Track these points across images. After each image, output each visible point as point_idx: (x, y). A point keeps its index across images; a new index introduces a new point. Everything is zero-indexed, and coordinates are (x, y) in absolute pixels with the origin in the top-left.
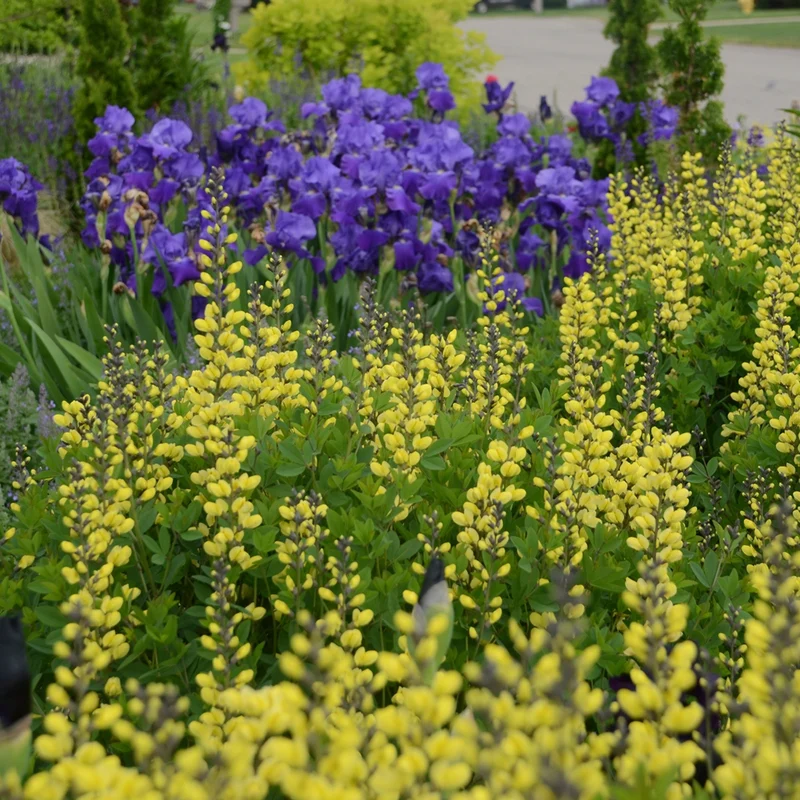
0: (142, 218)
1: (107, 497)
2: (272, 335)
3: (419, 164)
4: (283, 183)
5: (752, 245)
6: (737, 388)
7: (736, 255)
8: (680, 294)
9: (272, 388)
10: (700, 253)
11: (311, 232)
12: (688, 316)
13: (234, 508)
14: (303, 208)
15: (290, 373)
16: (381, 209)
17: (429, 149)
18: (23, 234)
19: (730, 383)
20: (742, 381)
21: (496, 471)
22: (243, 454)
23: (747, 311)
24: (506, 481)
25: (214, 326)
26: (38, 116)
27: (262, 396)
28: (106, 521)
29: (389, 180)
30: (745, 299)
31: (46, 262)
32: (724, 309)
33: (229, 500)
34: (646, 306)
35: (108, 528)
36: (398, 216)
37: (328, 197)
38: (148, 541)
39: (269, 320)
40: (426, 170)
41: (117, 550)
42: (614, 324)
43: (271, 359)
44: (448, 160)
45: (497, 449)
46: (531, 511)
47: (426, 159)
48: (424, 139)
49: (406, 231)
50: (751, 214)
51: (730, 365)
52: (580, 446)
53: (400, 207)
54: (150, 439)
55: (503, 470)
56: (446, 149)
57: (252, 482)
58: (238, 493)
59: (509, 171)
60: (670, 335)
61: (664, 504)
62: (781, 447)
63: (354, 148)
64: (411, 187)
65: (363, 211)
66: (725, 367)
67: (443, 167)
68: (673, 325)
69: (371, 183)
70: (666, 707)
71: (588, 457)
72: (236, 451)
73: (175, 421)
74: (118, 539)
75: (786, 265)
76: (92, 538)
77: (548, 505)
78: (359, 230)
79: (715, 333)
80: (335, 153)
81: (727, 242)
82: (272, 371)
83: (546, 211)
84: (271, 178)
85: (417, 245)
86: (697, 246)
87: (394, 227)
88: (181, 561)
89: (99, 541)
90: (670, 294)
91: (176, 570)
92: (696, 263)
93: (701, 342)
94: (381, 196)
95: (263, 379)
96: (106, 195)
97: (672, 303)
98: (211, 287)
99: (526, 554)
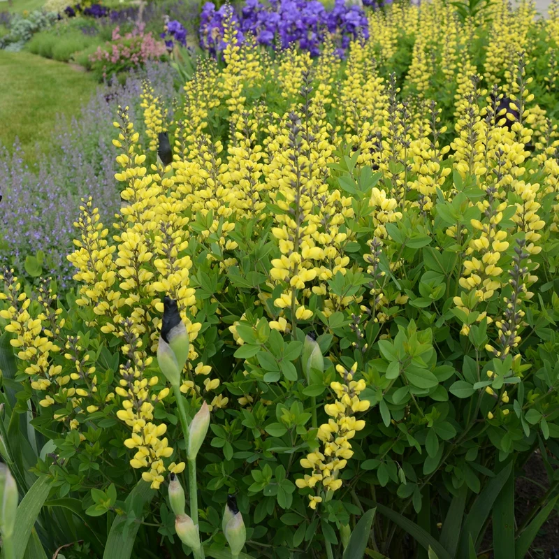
0: (218, 36)
1: (197, 106)
2: (250, 57)
3: (307, 13)
4: (263, 23)
5: (413, 30)
6: (408, 75)
7: (408, 33)
8: (389, 46)
9: (252, 74)
10: (396, 33)
11: (272, 37)
12: (392, 53)
13: (238, 107)
14: (269, 29)
15: (257, 69)
16: (294, 28)
17: (310, 8)
18: (182, 46)
19: (405, 74)
20: (409, 72)
21: (321, 94)
22: (240, 90)
23: (411, 51)
24: (326, 97)
25: (230, 52)
26: (188, 12)
27: (248, 76)
28: (198, 114)
29: (297, 18)
30: (410, 47)
31: (190, 55)
32: (404, 50)
33: (236, 105)
34: (378, 50)
35: (199, 116)
36: (300, 30)
37: (277, 25)
38: (213, 121)
39: (249, 52)
40: (309, 15)
41: (203, 123)
42: (368, 57)
43: (250, 65)
44: (316, 11)
45: (322, 87)
46: (333, 105)
47: (309, 12)
48: (309, 6)
49: (303, 35)
50: (413, 20)
51: (406, 68)
52: (349, 85)
53: (300, 27)
54: (212, 90)
55: (324, 93)
56: (315, 8)
57: (243, 99)
58: (239, 103)
59: (338, 16)
60: (386, 59)
61: (376, 102)
62: (419, 88)
63: (286, 11)
64: (304, 21)
65: (289, 29)
66: (403, 69)
67: (314, 13)
68: (387, 56)
69: (291, 20)
70: (361, 142)
71: (352, 89)
72: (237, 89)
73: (221, 85)
74: (203, 120)
75: (423, 34)
76: (194, 118)
77: (338, 103)
78: (288, 36)
79: (401, 58)
80: (280, 12)
81: (405, 29)
82: (251, 69)
83: (349, 27)
84: (259, 22)
85: (307, 40)
86: (395, 30)
87: (299, 34)
88: (224, 127)
89: (197, 119)
90: (386, 46)
91: (221, 130)
92: (395, 36)
93: (396, 61)
94: (294, 24)
95: (248, 71)
96: (206, 30)
97: (386, 49)
98: (228, 39)
99: (331, 118)
